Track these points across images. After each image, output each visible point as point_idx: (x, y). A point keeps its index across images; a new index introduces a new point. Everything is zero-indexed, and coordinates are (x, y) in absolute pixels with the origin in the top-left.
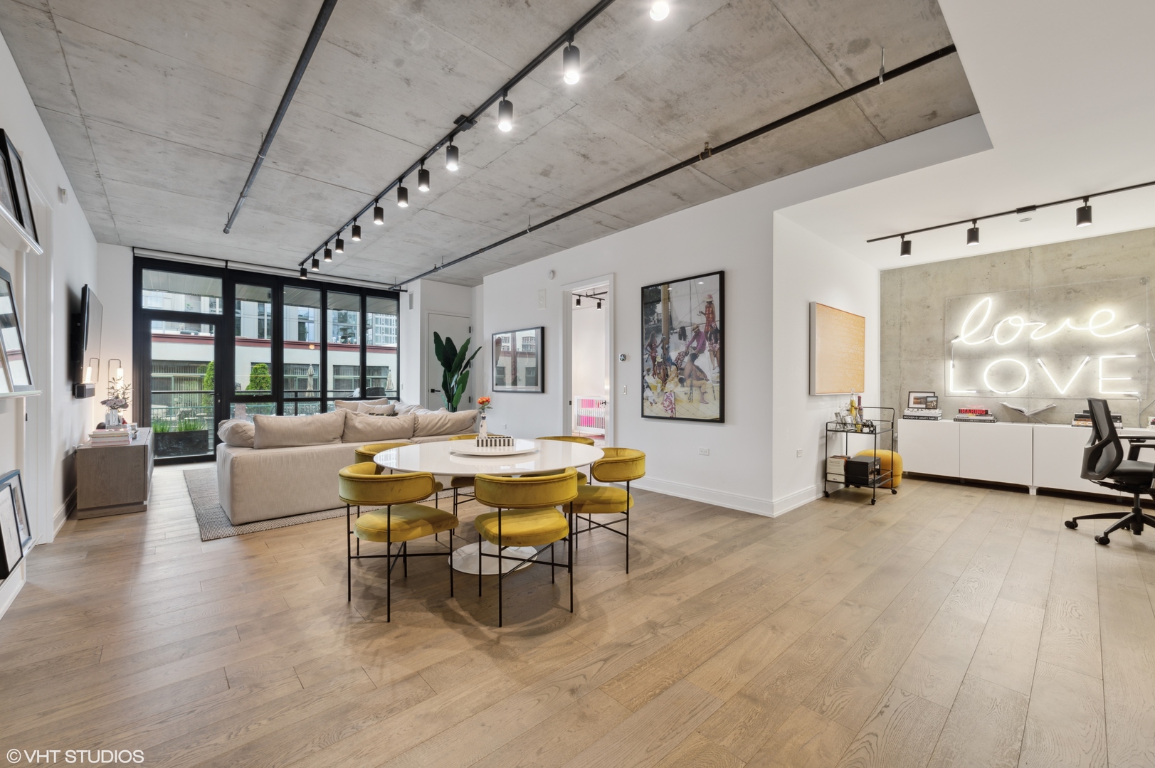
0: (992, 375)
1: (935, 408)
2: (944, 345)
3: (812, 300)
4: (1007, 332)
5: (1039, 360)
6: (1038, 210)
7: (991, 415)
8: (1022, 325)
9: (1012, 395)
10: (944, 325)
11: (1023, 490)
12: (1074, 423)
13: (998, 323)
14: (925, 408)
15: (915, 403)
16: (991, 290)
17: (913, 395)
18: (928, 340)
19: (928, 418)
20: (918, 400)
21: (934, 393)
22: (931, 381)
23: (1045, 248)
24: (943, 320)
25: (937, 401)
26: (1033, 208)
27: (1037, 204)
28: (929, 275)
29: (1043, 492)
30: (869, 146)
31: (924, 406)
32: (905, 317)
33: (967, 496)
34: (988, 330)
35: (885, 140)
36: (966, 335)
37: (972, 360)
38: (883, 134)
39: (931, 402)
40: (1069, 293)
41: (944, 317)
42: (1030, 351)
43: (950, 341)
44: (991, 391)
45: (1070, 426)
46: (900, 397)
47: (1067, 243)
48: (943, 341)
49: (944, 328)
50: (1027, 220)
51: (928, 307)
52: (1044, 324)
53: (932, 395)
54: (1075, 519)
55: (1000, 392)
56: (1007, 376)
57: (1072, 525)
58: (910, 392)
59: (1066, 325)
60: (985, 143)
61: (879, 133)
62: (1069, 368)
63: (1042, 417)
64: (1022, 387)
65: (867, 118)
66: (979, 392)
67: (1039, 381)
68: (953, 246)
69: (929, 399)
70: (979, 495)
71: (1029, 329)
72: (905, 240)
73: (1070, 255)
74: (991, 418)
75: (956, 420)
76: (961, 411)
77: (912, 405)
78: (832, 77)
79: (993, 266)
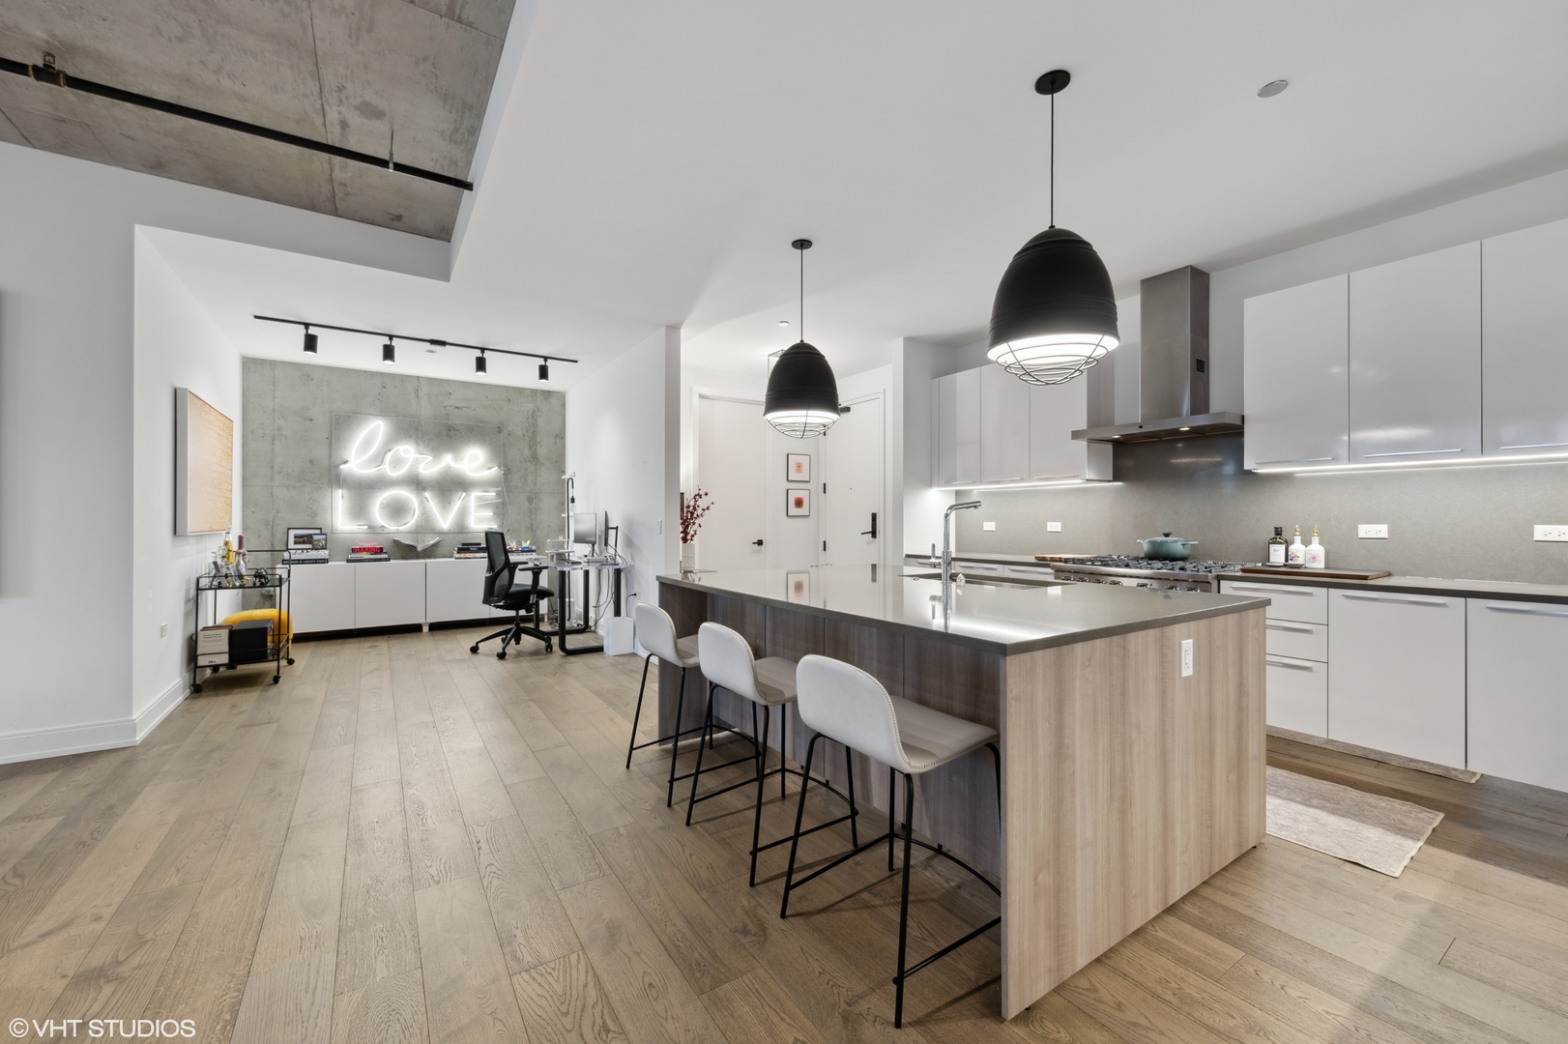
0: (383, 508)
1: (324, 548)
2: (330, 469)
3: (180, 385)
4: (397, 462)
5: (427, 494)
6: (447, 346)
7: (386, 553)
8: (412, 457)
9: (401, 529)
10: (331, 445)
11: (415, 629)
12: (457, 556)
13: (390, 450)
14: (312, 549)
15: (295, 543)
16: (382, 412)
17: (292, 533)
18: (311, 461)
19: (316, 561)
20: (299, 540)
21: (321, 529)
22: (314, 515)
23: (431, 381)
24: (330, 438)
25: (326, 540)
26: (443, 343)
27: (448, 341)
28: (312, 379)
29: (436, 627)
30: (312, 207)
31: (310, 546)
32: (280, 429)
33: (371, 647)
34: (379, 459)
35: (335, 213)
36: (356, 460)
37: (362, 490)
38: (338, 206)
39: (319, 540)
40: (450, 430)
41: (331, 435)
42: (417, 484)
43: (338, 466)
44: (383, 526)
45: (453, 559)
46: (273, 536)
47: (448, 382)
48: (330, 465)
49: (331, 449)
50: (432, 351)
51: (311, 420)
52: (430, 458)
53: (318, 532)
54: (477, 643)
55: (391, 527)
56: (397, 510)
57: (474, 650)
58: (289, 529)
59: (447, 460)
60: (444, 275)
61: (335, 203)
62: (450, 503)
63: (429, 553)
64: (411, 522)
65: (331, 180)
66: (370, 527)
67: (426, 516)
68: (366, 356)
69: (315, 537)
70: (383, 645)
71: (417, 462)
72: (310, 332)
73: (450, 394)
74: (386, 556)
75: (348, 561)
76: (354, 551)
77: (291, 545)
78: (322, 116)
79: (384, 387)
